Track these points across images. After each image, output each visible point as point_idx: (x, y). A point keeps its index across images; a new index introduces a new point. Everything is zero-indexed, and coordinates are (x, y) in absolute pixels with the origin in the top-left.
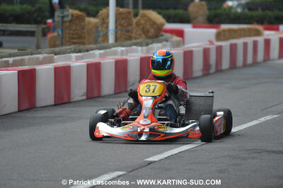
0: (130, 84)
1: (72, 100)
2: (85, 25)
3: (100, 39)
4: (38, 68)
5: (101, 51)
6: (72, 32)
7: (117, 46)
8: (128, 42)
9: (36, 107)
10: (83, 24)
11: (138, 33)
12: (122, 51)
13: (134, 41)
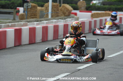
0: (59, 36)
1: (36, 42)
2: (37, 10)
3: (45, 16)
4: (22, 28)
5: (47, 21)
6: (31, 13)
7: (53, 19)
8: (57, 18)
9: (21, 45)
10: (36, 9)
11: (61, 14)
12: (55, 21)
13: (60, 17)
